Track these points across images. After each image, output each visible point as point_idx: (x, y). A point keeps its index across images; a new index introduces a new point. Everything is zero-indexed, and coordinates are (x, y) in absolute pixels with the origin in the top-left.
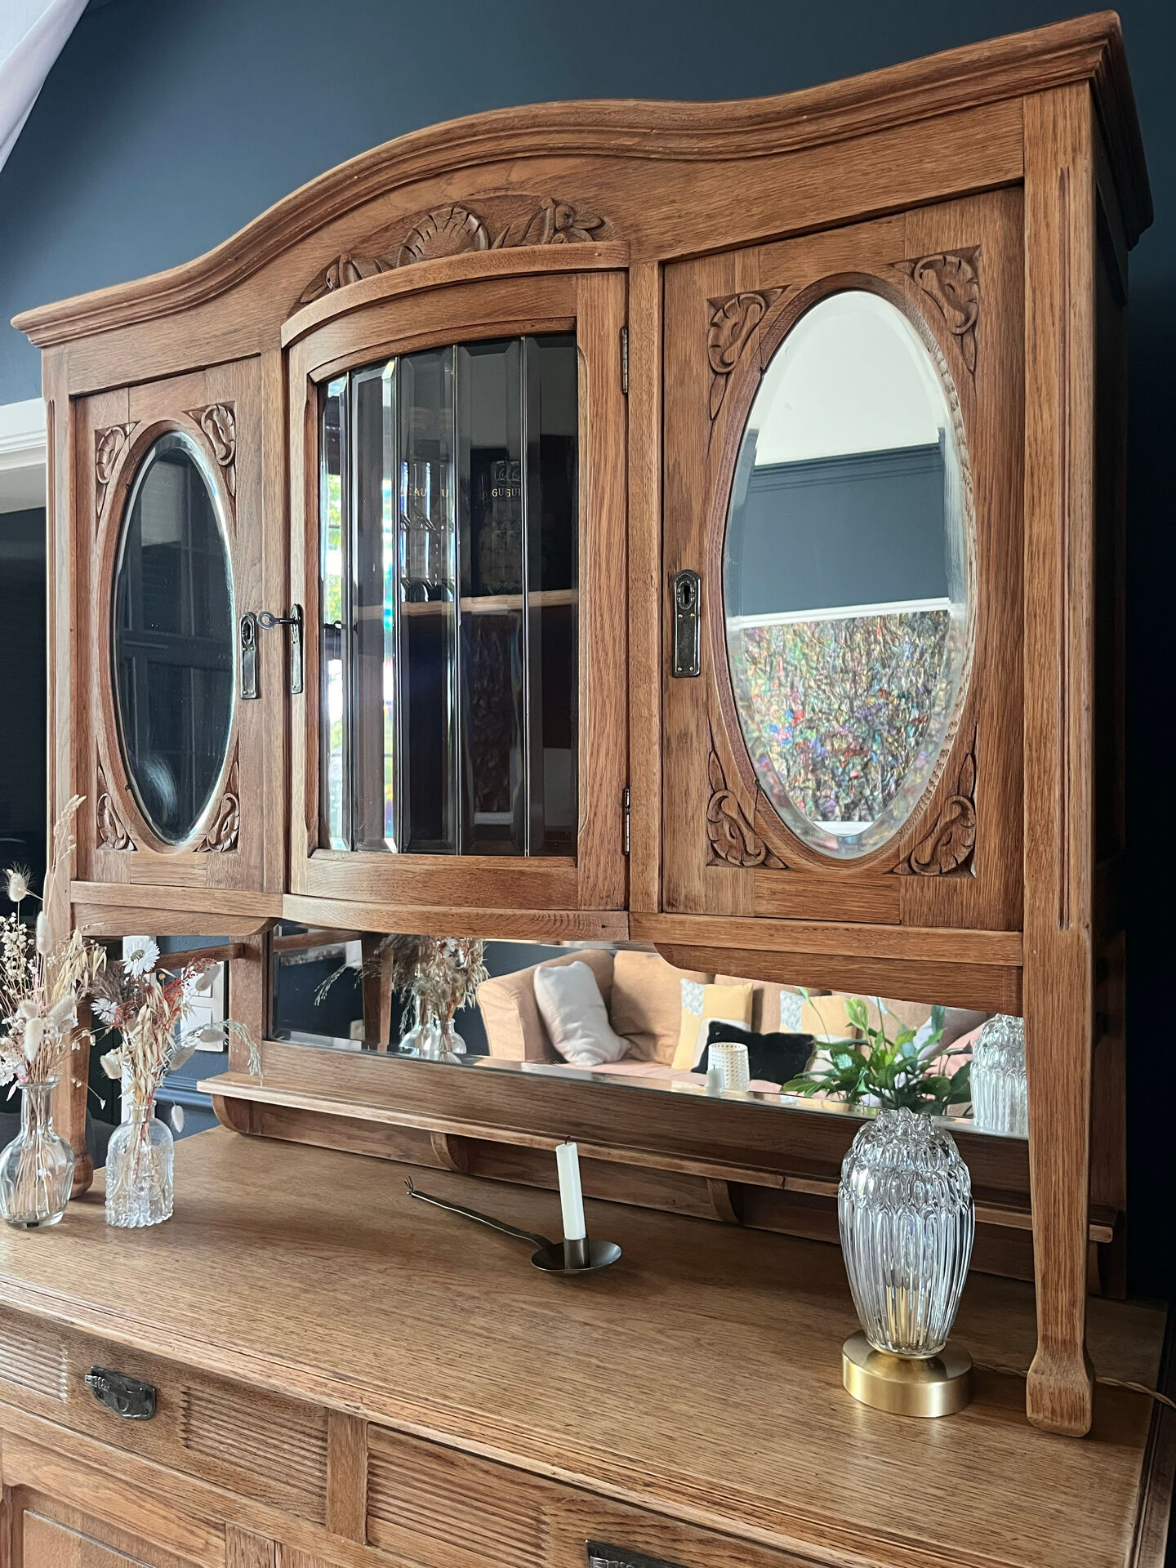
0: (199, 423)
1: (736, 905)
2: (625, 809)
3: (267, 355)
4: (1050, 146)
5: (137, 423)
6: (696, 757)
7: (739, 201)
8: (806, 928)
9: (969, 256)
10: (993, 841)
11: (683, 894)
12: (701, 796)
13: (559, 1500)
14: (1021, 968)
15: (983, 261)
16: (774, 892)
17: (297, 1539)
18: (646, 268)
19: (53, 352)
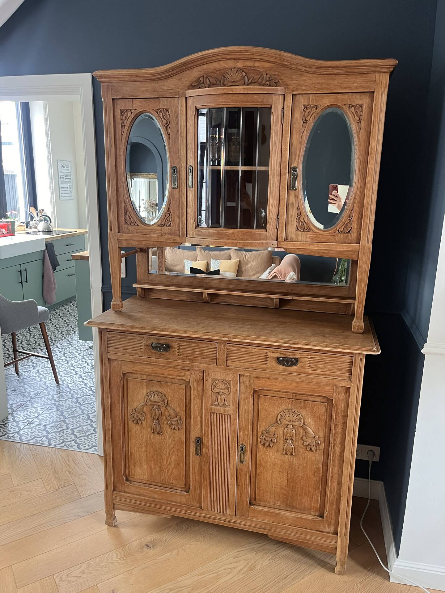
0: (158, 113)
1: (301, 240)
2: (278, 218)
3: (181, 98)
4: (380, 85)
5: (135, 110)
6: (294, 208)
7: (313, 83)
8: (317, 244)
9: (361, 106)
10: (355, 227)
11: (290, 237)
12: (295, 217)
13: (271, 351)
14: (359, 251)
15: (364, 107)
16: (310, 237)
17: (209, 369)
18: (289, 95)
19: (105, 84)
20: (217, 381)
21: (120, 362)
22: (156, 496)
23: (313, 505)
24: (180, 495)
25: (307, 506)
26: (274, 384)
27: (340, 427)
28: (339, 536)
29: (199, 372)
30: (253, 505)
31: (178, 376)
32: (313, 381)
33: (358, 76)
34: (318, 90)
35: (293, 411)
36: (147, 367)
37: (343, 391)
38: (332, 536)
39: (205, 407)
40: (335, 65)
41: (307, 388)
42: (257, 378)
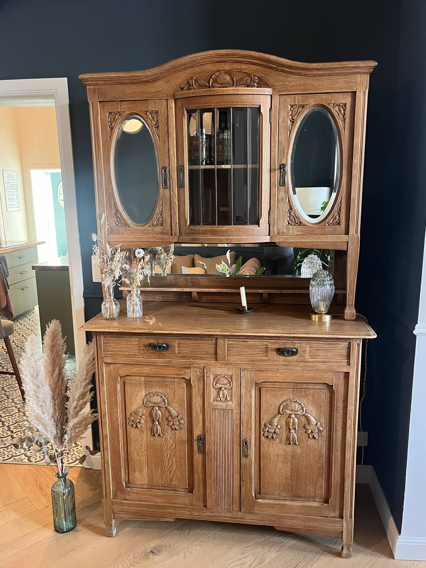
0: (146, 115)
1: (293, 233)
2: (269, 214)
3: (169, 100)
4: (361, 86)
5: (124, 112)
6: (285, 203)
7: (298, 84)
8: (308, 237)
9: (345, 105)
10: (344, 219)
11: (281, 231)
12: (286, 211)
13: (271, 343)
14: (348, 242)
15: (347, 106)
16: (301, 230)
17: (210, 365)
18: (276, 96)
19: (92, 87)
20: (219, 377)
21: (117, 365)
22: (158, 500)
23: (317, 491)
24: (184, 496)
25: (311, 493)
26: (275, 375)
27: (341, 412)
28: (344, 519)
29: (199, 370)
30: (259, 499)
31: (177, 375)
32: (313, 369)
33: (341, 77)
34: (304, 90)
35: (295, 400)
36: (146, 368)
37: (342, 376)
38: (337, 521)
39: (206, 404)
40: (319, 67)
41: (308, 376)
42: (258, 370)
